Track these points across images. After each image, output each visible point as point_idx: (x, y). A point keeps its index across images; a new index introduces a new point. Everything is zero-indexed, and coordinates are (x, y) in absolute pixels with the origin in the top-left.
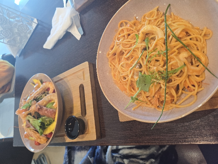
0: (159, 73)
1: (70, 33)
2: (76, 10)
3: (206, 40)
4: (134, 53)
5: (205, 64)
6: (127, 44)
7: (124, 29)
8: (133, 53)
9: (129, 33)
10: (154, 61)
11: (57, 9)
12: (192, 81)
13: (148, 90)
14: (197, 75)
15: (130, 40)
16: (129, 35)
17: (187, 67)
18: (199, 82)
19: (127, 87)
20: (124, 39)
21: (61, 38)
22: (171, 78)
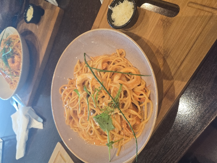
0: (109, 105)
1: (32, 128)
2: (27, 106)
3: (124, 57)
4: (83, 104)
5: (137, 73)
6: (74, 102)
7: (65, 92)
8: (83, 106)
9: (70, 93)
10: (101, 99)
11: (12, 116)
12: (138, 92)
13: (113, 127)
14: (138, 85)
15: (74, 97)
16: (71, 94)
17: (125, 85)
18: (144, 89)
19: (99, 138)
20: (70, 100)
21: (27, 139)
22: (122, 102)
